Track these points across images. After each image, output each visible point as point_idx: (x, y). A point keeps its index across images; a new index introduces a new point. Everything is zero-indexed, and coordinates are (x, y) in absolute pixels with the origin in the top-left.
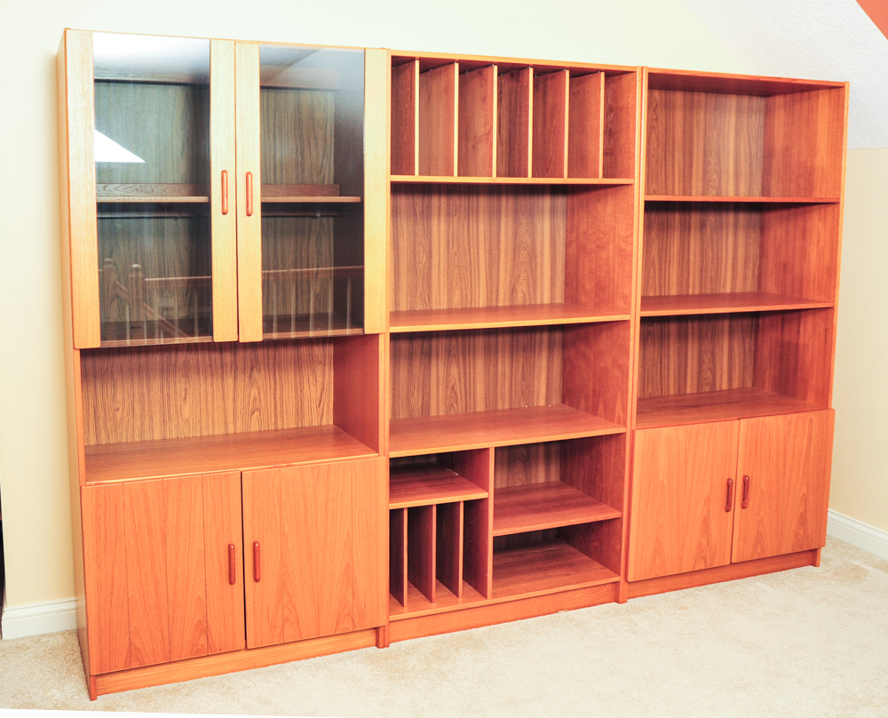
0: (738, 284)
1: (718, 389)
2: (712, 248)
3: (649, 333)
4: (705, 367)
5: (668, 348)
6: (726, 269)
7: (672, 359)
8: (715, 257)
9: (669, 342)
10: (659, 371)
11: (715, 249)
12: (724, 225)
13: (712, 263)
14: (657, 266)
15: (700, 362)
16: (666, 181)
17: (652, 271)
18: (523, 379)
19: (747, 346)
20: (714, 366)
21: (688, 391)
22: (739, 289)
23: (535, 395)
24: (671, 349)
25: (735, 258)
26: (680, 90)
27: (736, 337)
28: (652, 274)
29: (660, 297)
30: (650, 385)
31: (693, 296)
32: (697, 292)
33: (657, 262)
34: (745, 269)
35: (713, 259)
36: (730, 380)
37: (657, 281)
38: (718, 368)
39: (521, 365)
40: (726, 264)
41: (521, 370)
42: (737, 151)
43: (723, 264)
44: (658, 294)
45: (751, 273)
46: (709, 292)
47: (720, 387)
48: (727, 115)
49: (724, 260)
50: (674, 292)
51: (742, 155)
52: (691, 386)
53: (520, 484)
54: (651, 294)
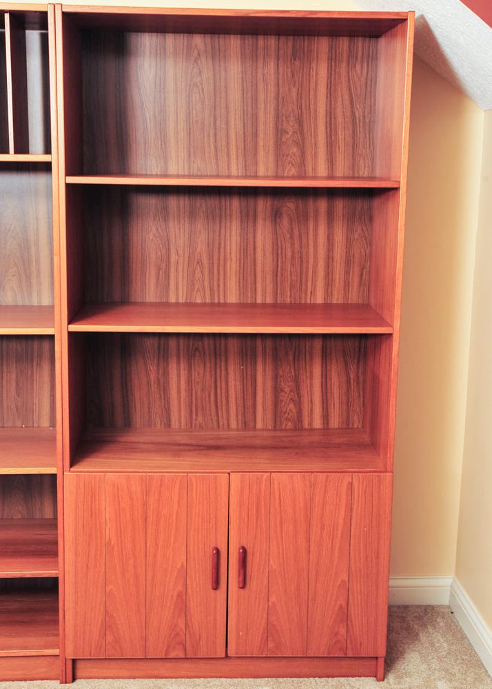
0: (335, 292)
1: (306, 426)
2: (292, 244)
3: (197, 349)
4: (284, 397)
5: (227, 370)
6: (315, 272)
7: (232, 384)
8: (297, 256)
9: (226, 362)
10: (212, 398)
11: (297, 246)
12: (311, 214)
13: (292, 265)
14: (206, 265)
15: (277, 390)
16: (216, 155)
17: (198, 270)
18: (18, 394)
19: (352, 375)
20: (299, 397)
21: (259, 425)
22: (337, 298)
23: (36, 415)
24: (231, 372)
25: (329, 258)
26: (235, 34)
27: (334, 361)
28: (198, 275)
29: (212, 304)
30: (200, 415)
31: (264, 305)
32: (269, 300)
33: (205, 261)
34: (347, 273)
35: (293, 257)
36: (326, 417)
37: (207, 284)
38: (305, 400)
39: (14, 377)
40: (316, 266)
41: (14, 384)
42: (330, 115)
43: (310, 266)
44: (208, 301)
45: (356, 279)
46: (288, 301)
47: (310, 423)
48: (314, 65)
49: (311, 260)
50: (233, 298)
51: (340, 119)
52: (264, 420)
53: (20, 517)
54: (199, 301)
